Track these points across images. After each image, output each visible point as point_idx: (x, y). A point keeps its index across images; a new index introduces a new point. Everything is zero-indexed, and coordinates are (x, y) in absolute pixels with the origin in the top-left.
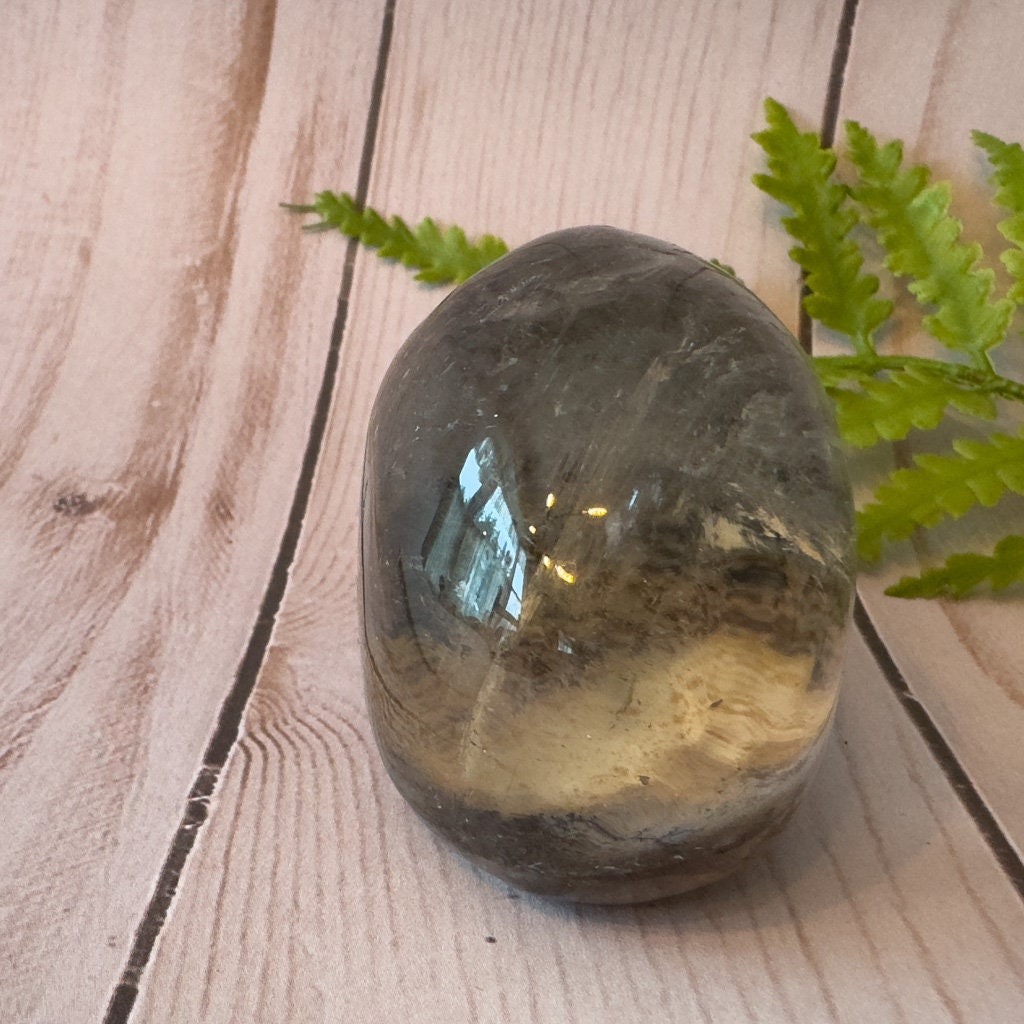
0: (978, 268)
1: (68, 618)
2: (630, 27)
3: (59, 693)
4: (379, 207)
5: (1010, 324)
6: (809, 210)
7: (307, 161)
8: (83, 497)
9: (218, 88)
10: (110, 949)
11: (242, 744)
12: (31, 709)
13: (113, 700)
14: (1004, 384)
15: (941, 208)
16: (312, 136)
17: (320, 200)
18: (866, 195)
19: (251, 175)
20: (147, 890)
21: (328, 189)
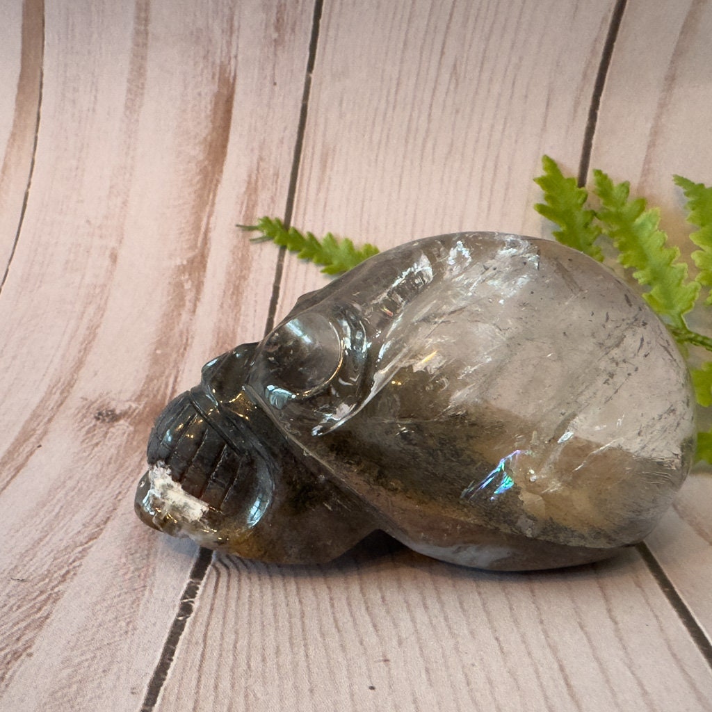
0: (676, 262)
1: (104, 487)
2: (457, 112)
3: (99, 534)
4: (299, 227)
5: (696, 299)
6: (570, 226)
7: (253, 197)
8: (113, 411)
9: (197, 152)
10: (132, 696)
11: (214, 566)
12: (81, 545)
13: (132, 538)
14: (693, 335)
15: (654, 225)
16: (257, 181)
17: (261, 222)
18: (607, 216)
19: (217, 207)
20: (154, 658)
21: (266, 215)
